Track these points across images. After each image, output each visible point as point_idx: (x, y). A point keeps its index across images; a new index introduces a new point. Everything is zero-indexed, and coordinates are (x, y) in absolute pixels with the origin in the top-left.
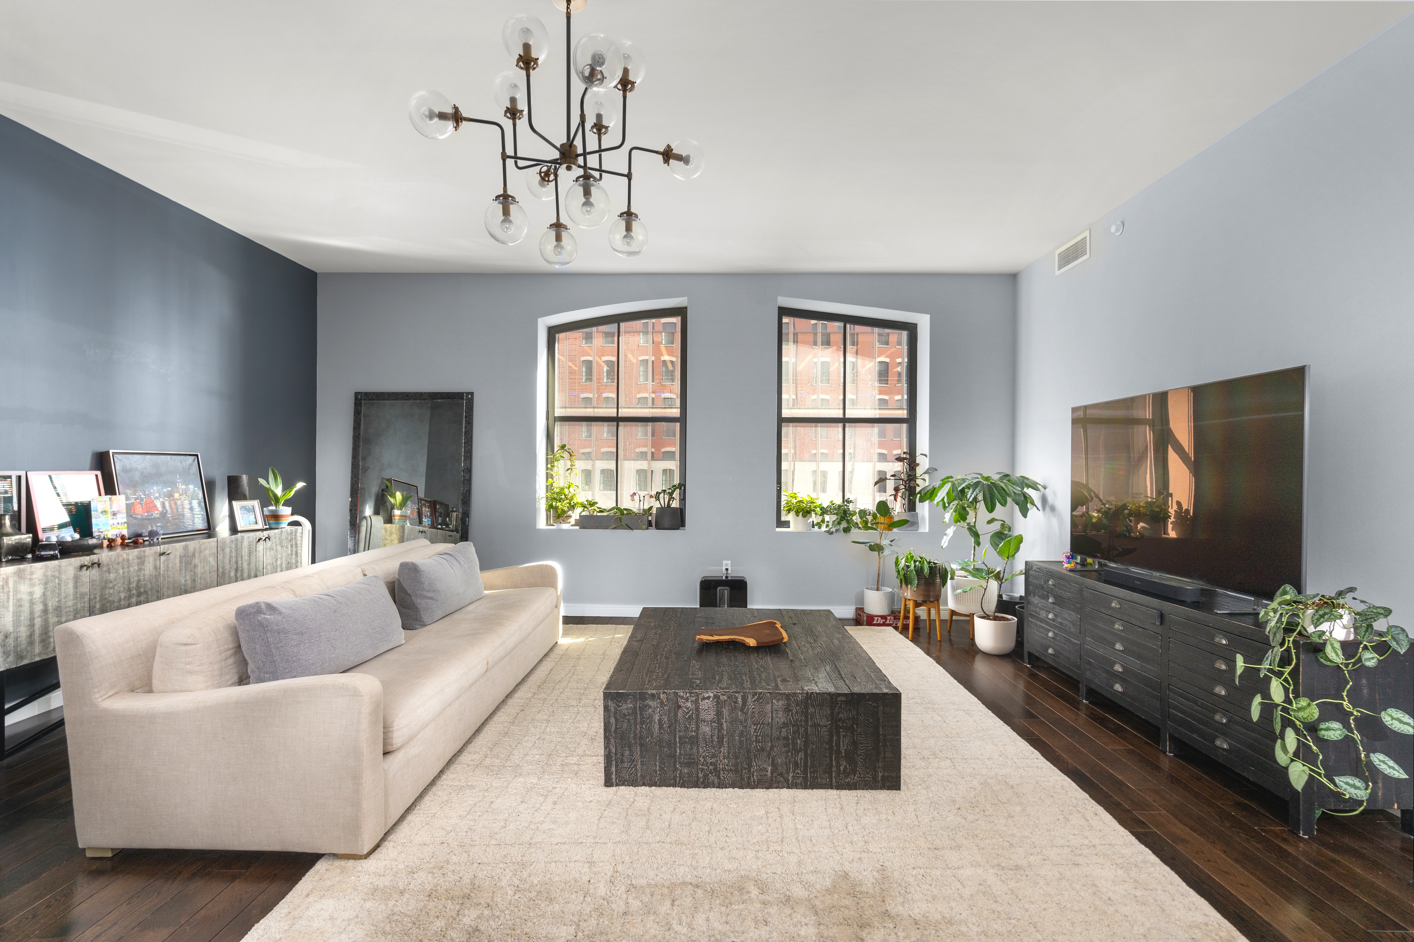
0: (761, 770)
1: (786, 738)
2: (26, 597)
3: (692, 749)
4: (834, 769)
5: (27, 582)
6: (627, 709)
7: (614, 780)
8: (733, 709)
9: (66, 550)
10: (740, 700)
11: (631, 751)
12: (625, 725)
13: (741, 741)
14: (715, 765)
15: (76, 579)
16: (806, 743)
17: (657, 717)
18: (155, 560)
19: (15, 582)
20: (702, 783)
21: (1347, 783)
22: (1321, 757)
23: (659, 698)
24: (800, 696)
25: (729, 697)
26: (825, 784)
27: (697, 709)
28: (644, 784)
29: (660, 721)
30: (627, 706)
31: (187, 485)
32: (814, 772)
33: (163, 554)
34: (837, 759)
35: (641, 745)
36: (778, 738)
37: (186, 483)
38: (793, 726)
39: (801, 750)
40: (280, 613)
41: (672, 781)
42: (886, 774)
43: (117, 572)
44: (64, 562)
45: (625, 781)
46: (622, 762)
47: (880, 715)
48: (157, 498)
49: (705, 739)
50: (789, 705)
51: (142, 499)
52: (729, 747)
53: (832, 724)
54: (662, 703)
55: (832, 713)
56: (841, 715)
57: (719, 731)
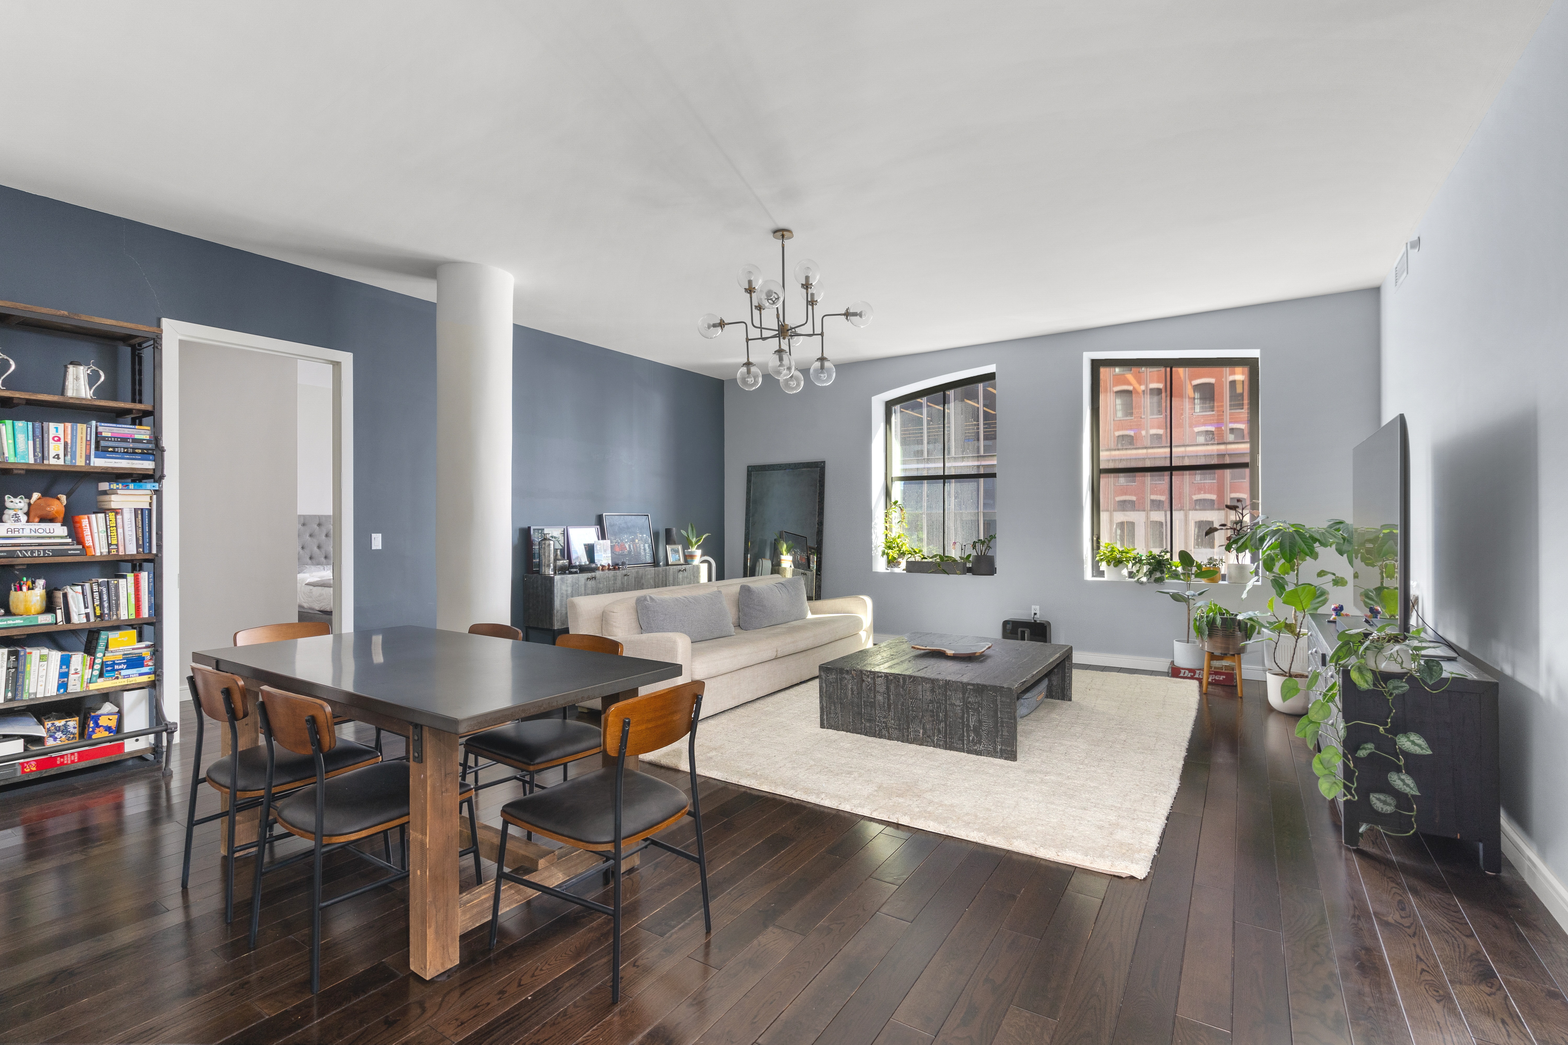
0: (915, 731)
1: (932, 711)
2: (565, 593)
3: (871, 710)
4: (965, 738)
5: (565, 585)
6: (832, 678)
7: (825, 725)
8: (897, 686)
9: (582, 569)
10: (901, 680)
11: (835, 706)
12: (831, 689)
13: (902, 709)
14: (886, 724)
15: (585, 585)
16: (946, 715)
17: (850, 686)
18: (622, 578)
19: (560, 584)
20: (878, 734)
21: (1379, 799)
22: (1357, 774)
23: (851, 673)
24: (941, 682)
25: (894, 678)
26: (959, 748)
27: (874, 683)
28: (843, 730)
29: (852, 689)
30: (832, 677)
31: (642, 534)
32: (952, 738)
33: (626, 575)
34: (968, 731)
35: (841, 704)
36: (927, 710)
37: (642, 533)
38: (937, 703)
39: (942, 721)
40: (656, 602)
41: (860, 731)
42: (1003, 748)
43: (603, 584)
44: (581, 575)
45: (832, 726)
46: (830, 713)
47: (999, 703)
48: (626, 542)
49: (879, 705)
50: (934, 687)
51: (619, 543)
52: (895, 713)
53: (963, 705)
54: (853, 677)
55: (964, 697)
56: (970, 699)
57: (889, 700)
